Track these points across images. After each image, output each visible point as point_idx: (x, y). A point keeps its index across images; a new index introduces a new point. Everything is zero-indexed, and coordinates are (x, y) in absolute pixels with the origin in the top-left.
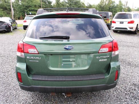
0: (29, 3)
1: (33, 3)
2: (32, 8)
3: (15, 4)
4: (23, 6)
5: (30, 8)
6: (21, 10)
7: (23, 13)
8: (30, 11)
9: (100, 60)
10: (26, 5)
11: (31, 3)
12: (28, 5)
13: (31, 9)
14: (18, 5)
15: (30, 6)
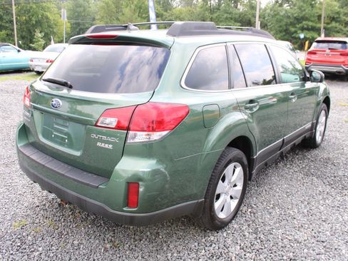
0: (305, 10)
1: (315, 11)
2: (310, 24)
3: (268, 11)
4: (289, 17)
5: (304, 22)
6: (281, 26)
7: (284, 33)
8: (303, 29)
9: (99, 144)
10: (295, 15)
11: (310, 8)
12: (301, 15)
13: (305, 26)
14: (276, 15)
15: (304, 18)
